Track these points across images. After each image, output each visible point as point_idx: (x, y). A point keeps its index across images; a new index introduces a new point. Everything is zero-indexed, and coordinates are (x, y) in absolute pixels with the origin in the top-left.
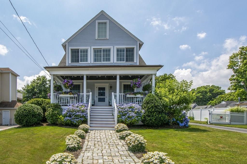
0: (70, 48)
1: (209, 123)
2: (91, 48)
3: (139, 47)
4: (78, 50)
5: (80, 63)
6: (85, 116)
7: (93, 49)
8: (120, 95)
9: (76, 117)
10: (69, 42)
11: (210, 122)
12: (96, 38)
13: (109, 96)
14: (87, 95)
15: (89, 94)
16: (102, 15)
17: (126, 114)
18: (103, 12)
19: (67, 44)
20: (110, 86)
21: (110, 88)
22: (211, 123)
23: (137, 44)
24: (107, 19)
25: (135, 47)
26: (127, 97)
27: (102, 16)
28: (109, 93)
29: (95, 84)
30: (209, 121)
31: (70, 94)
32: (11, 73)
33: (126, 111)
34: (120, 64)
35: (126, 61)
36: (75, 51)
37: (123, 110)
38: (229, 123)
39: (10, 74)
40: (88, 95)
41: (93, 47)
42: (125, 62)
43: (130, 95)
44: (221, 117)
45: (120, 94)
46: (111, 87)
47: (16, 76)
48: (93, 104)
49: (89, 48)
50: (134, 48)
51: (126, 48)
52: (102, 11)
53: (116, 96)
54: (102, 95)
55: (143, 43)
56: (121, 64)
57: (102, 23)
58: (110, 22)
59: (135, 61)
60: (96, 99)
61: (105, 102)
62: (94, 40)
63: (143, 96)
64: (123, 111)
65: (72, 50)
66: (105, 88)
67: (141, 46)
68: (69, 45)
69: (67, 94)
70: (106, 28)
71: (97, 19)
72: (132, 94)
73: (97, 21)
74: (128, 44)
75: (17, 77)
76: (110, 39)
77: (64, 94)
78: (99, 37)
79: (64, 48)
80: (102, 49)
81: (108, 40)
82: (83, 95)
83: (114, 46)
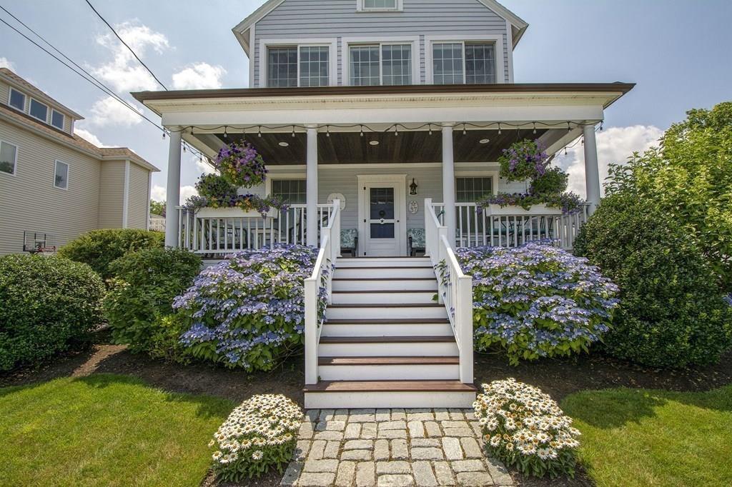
0: (264, 42)
2: (339, 42)
3: (513, 40)
4: (294, 51)
6: (288, 319)
7: (346, 45)
8: (457, 208)
9: (243, 327)
10: (261, 23)
12: (359, 9)
13: (407, 219)
14: (319, 213)
15: (328, 205)
17: (524, 307)
19: (253, 27)
20: (410, 182)
21: (410, 188)
23: (504, 28)
25: (498, 37)
26: (489, 218)
28: (407, 206)
29: (359, 176)
31: (243, 208)
32: (131, 162)
33: (518, 290)
36: (280, 54)
37: (498, 283)
39: (128, 164)
40: (325, 213)
41: (345, 40)
43: (502, 206)
45: (458, 204)
46: (414, 186)
47: (149, 170)
48: (350, 245)
49: (334, 41)
50: (493, 43)
51: (468, 44)
53: (443, 212)
54: (382, 214)
55: (524, 26)
60: (364, 229)
61: (393, 237)
62: (352, 15)
63: (560, 212)
64: (499, 288)
65: (270, 49)
66: (393, 189)
67: (517, 34)
68: (258, 32)
69: (230, 206)
72: (511, 204)
74: (474, 28)
75: (153, 173)
76: (405, 10)
77: (215, 205)
79: (243, 42)
80: (381, 44)
81: (401, 15)
82: (305, 212)
83: (422, 33)
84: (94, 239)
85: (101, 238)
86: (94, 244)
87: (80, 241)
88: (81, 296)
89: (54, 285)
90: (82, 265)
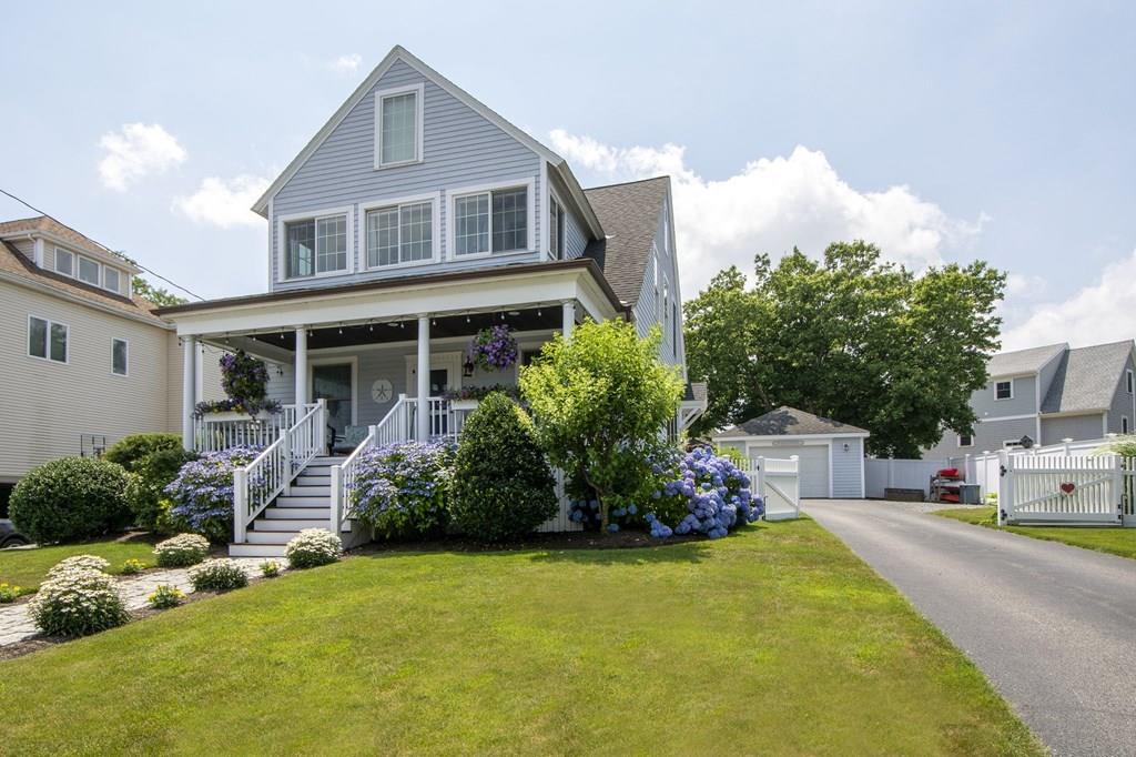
1: (1003, 519)
2: (356, 210)
4: (312, 225)
5: (318, 275)
7: (363, 211)
10: (279, 196)
11: (1004, 515)
12: (377, 167)
15: (316, 404)
16: (399, 65)
18: (400, 51)
19: (271, 203)
20: (466, 361)
21: (464, 369)
22: (1009, 518)
23: (536, 166)
24: (419, 77)
25: (529, 181)
27: (400, 67)
29: (407, 357)
30: (1003, 511)
34: (469, 264)
35: (494, 250)
36: (299, 229)
38: (1116, 519)
42: (488, 253)
44: (1068, 488)
45: (431, 399)
46: (468, 366)
49: (351, 209)
50: (524, 189)
51: (494, 193)
52: (398, 47)
53: (417, 408)
56: (474, 263)
57: (399, 98)
58: (428, 89)
59: (531, 247)
62: (369, 175)
65: (286, 225)
66: (445, 371)
68: (277, 207)
69: (227, 410)
70: (412, 116)
71: (377, 86)
73: (380, 94)
74: (501, 172)
76: (427, 160)
77: (216, 410)
78: (385, 156)
80: (400, 206)
81: (422, 167)
82: (295, 412)
83: (443, 187)
84: (129, 444)
85: (134, 442)
86: (128, 448)
87: (118, 446)
88: (114, 488)
89: (96, 478)
90: (116, 465)
